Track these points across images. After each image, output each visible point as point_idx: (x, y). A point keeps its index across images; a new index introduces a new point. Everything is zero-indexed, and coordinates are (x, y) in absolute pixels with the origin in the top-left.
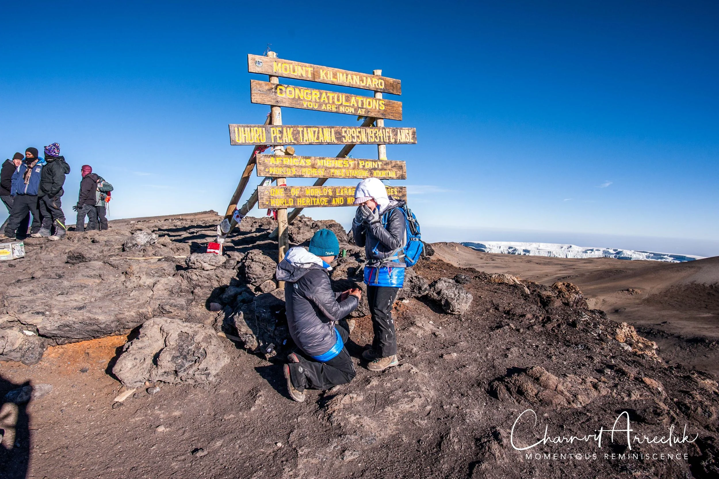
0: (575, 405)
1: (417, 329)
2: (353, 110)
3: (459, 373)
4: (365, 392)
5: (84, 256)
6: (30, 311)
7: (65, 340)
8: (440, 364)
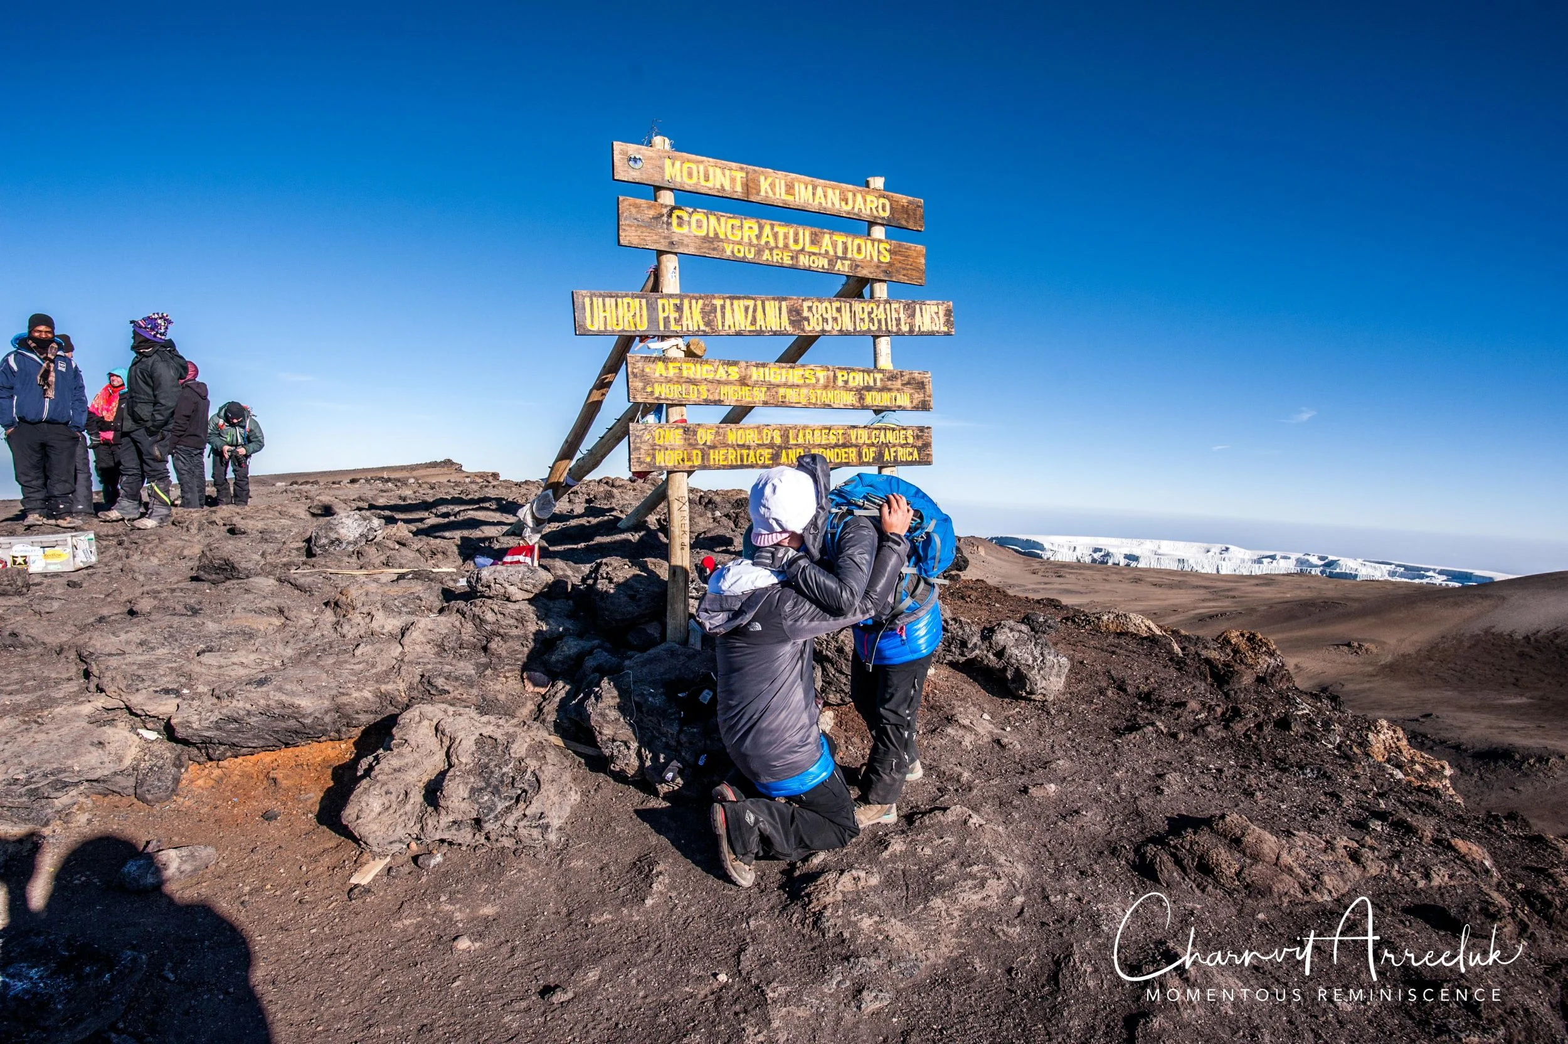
0: (1317, 896)
1: (961, 732)
2: (825, 262)
3: (1067, 826)
4: (882, 865)
5: (236, 565)
6: (149, 686)
7: (226, 750)
8: (1025, 807)
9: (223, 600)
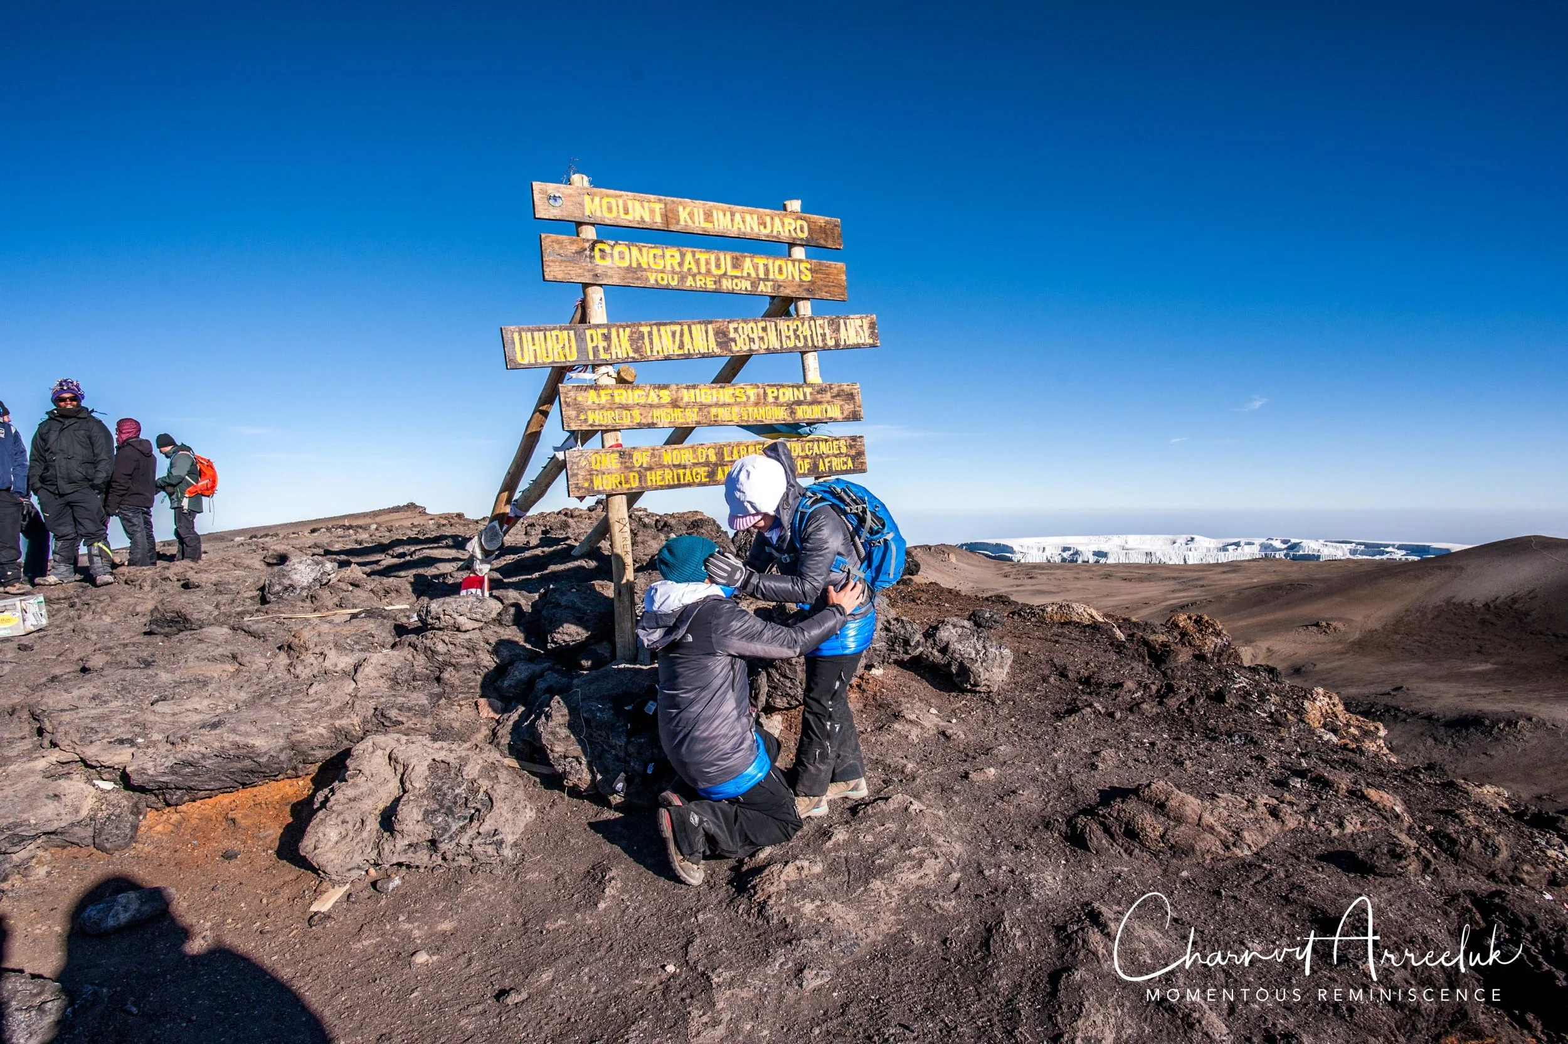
0: (1237, 851)
1: (907, 727)
2: (748, 285)
3: (1005, 805)
4: (825, 854)
5: (188, 617)
6: (103, 738)
7: (183, 795)
8: (965, 791)
9: (176, 652)
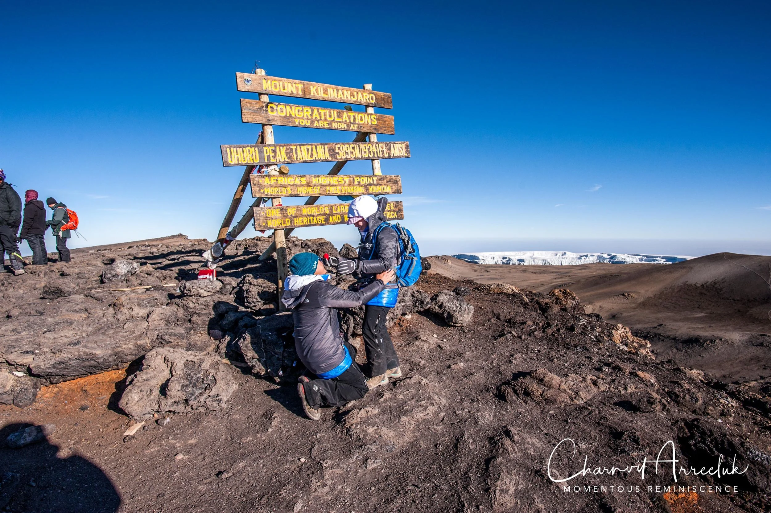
0: (577, 402)
1: (422, 343)
2: (345, 126)
3: (467, 381)
4: (380, 405)
5: (63, 290)
6: (18, 350)
7: (60, 378)
8: (449, 374)
9: (56, 307)
